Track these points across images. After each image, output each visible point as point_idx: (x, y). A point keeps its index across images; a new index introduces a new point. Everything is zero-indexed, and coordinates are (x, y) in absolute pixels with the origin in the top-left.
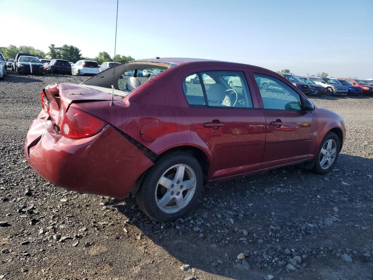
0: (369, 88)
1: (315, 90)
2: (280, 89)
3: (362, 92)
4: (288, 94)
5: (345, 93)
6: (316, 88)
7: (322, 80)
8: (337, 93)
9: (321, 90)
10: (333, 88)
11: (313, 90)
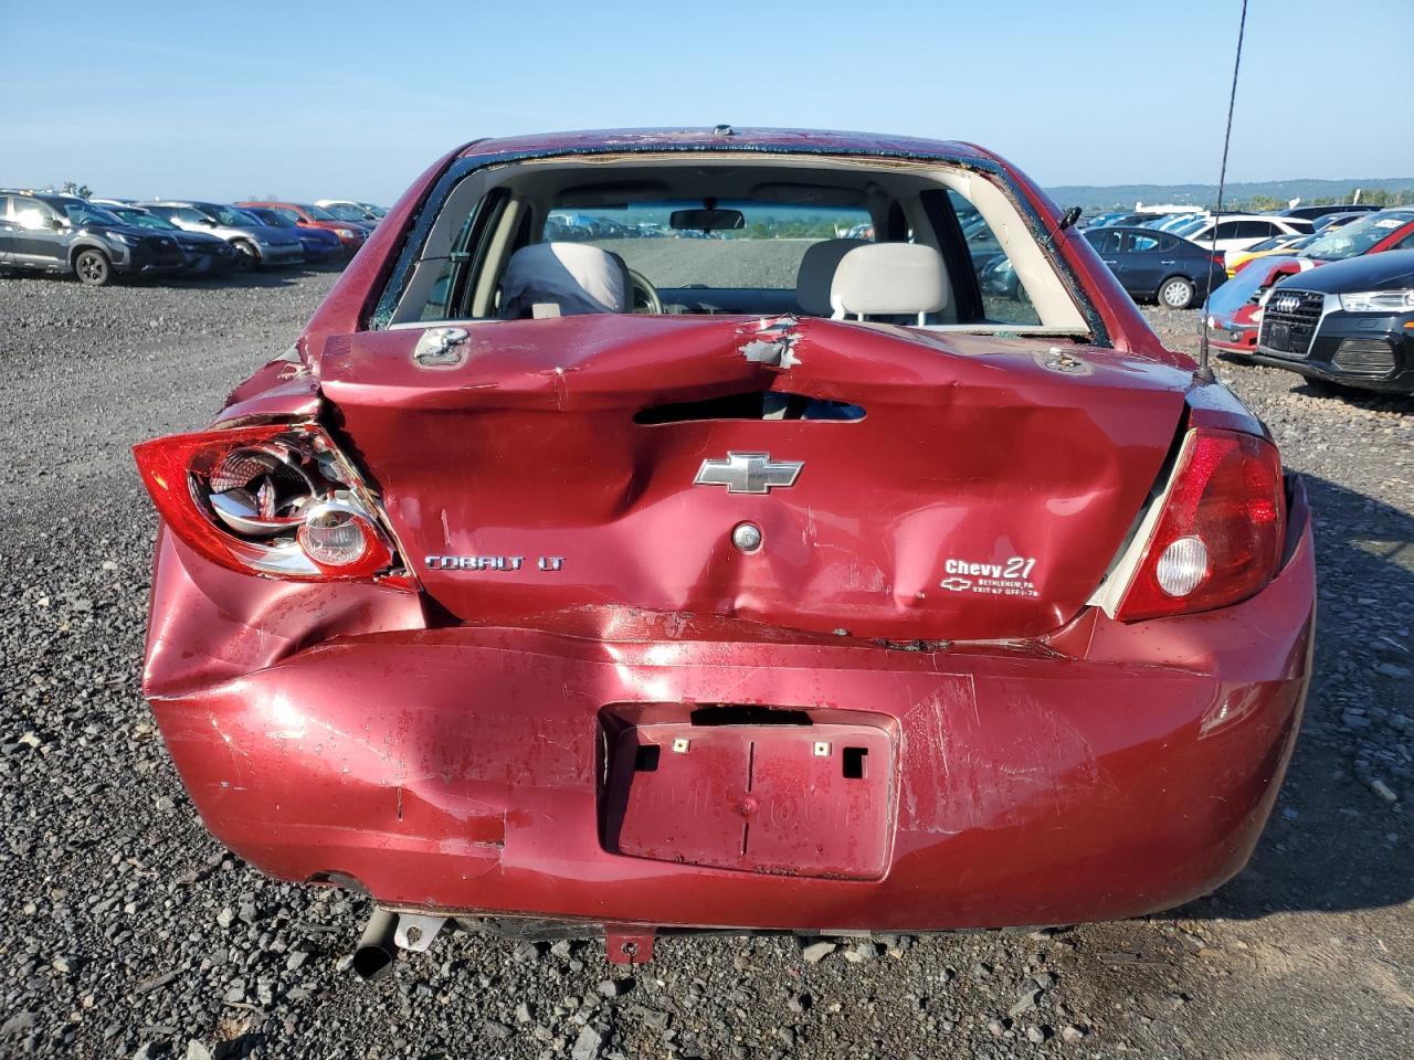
0: (354, 231)
1: (198, 256)
2: (52, 263)
3: (342, 246)
4: (98, 281)
5: (296, 254)
6: (198, 247)
7: (201, 213)
8: (274, 257)
9: (219, 254)
10: (252, 241)
11: (189, 257)
